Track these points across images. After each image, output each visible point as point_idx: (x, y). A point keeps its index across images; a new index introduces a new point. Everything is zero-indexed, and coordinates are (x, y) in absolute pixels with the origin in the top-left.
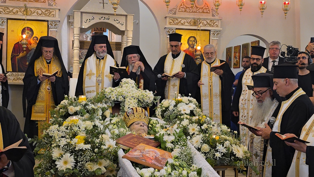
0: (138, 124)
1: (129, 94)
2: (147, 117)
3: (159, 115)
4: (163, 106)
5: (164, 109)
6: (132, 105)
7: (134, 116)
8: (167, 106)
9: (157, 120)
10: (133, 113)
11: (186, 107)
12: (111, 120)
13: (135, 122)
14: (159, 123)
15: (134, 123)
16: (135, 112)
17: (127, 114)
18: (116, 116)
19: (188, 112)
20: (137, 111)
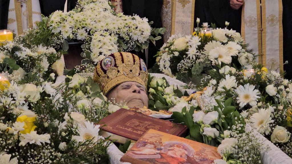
0: (128, 87)
1: (99, 26)
2: (143, 71)
3: (165, 68)
4: (172, 48)
5: (177, 54)
6: (107, 47)
7: (118, 71)
8: (183, 48)
9: (164, 78)
10: (116, 65)
11: (223, 49)
12: (68, 80)
13: (120, 84)
14: (168, 85)
15: (119, 87)
16: (119, 62)
17: (102, 68)
18: (78, 72)
19: (228, 60)
20: (123, 61)
